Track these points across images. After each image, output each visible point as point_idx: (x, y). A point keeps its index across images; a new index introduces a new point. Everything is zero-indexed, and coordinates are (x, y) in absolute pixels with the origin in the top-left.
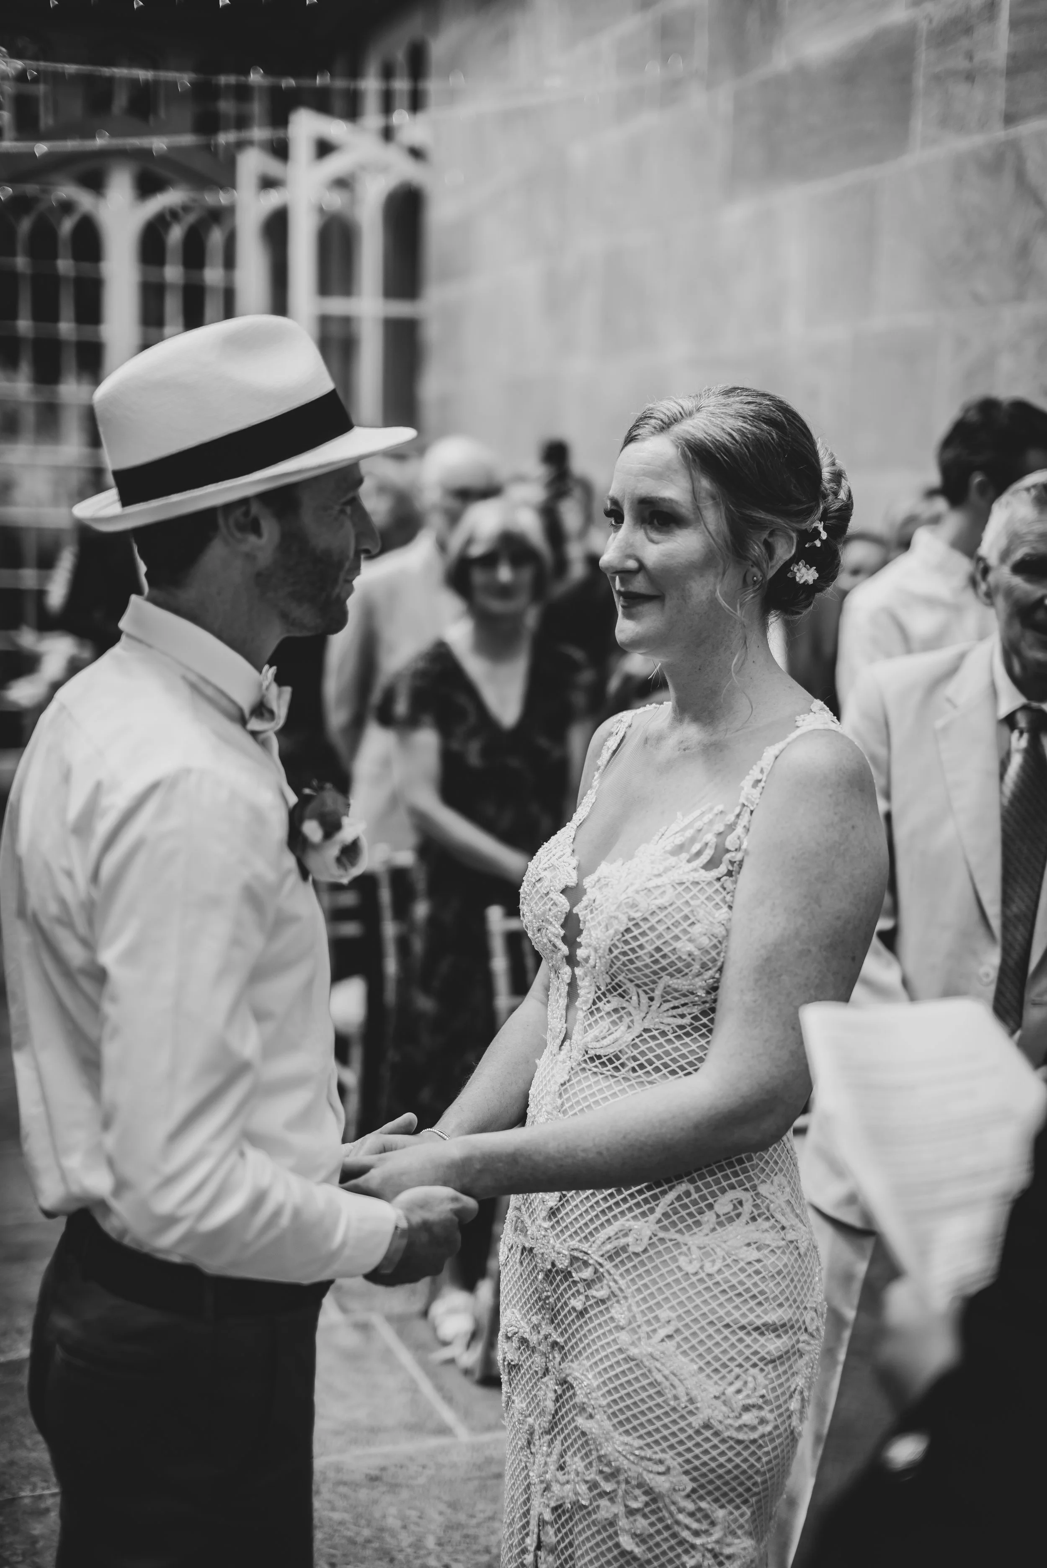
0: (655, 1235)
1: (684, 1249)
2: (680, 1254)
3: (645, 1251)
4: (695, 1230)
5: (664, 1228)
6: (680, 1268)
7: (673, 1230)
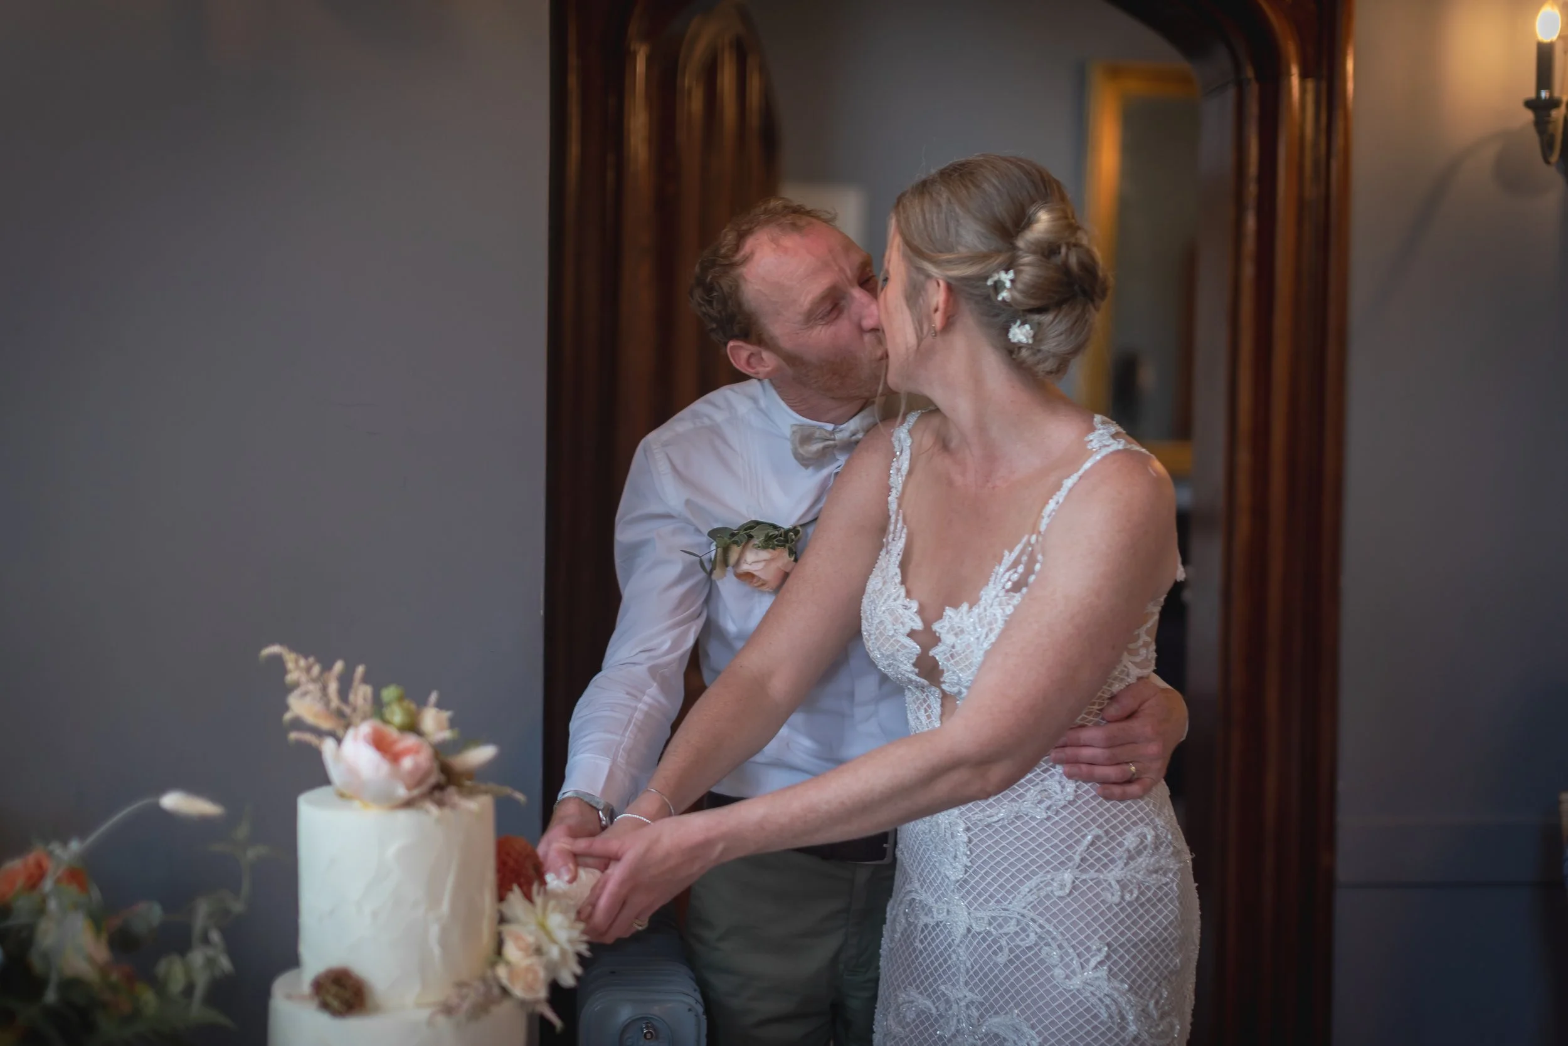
0: (1076, 878)
1: (1105, 885)
2: (1103, 890)
3: (1071, 893)
4: (1112, 867)
5: (1083, 871)
6: (1103, 902)
7: (1092, 871)
